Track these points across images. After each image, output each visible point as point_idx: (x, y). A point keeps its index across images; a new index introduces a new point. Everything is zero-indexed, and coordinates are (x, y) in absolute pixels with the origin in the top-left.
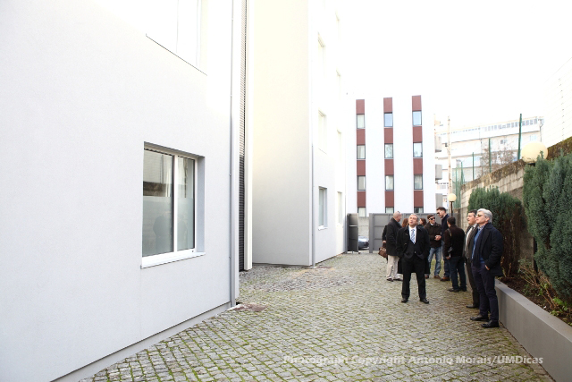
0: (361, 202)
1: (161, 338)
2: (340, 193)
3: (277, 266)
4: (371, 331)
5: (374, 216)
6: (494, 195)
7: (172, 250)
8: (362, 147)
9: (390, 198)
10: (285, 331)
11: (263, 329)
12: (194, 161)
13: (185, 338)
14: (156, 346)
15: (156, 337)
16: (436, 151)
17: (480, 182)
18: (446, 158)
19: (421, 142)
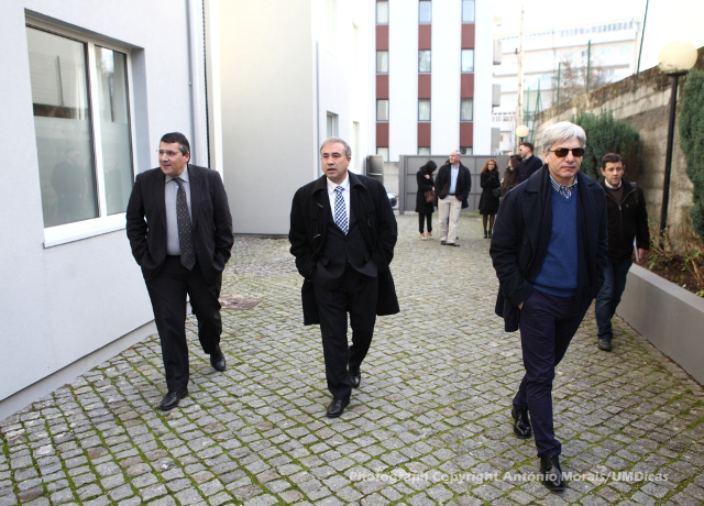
0: (382, 138)
1: (91, 363)
2: (356, 123)
3: (264, 236)
4: (433, 330)
5: (406, 159)
6: (605, 123)
7: (97, 215)
8: (384, 55)
9: (424, 133)
10: (299, 337)
11: (263, 336)
12: (125, 56)
13: (135, 360)
14: (85, 378)
15: (83, 362)
16: (495, 63)
17: (570, 107)
18: (515, 75)
19: (473, 48)
